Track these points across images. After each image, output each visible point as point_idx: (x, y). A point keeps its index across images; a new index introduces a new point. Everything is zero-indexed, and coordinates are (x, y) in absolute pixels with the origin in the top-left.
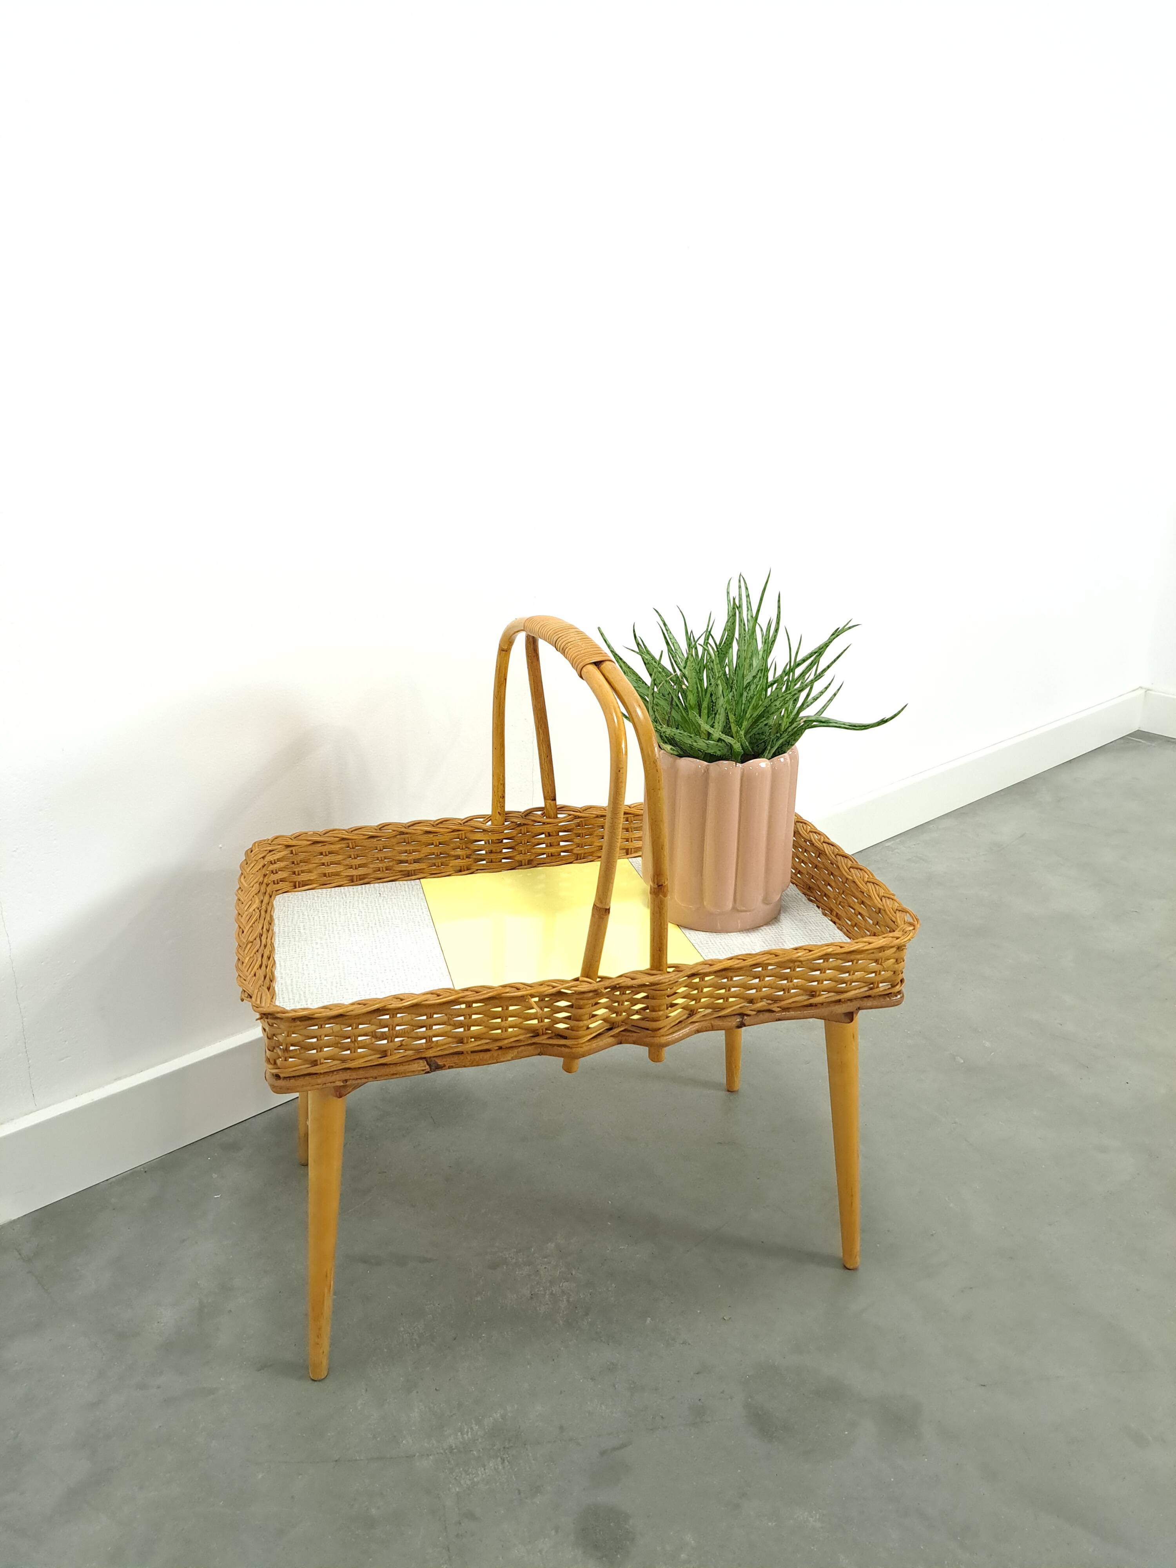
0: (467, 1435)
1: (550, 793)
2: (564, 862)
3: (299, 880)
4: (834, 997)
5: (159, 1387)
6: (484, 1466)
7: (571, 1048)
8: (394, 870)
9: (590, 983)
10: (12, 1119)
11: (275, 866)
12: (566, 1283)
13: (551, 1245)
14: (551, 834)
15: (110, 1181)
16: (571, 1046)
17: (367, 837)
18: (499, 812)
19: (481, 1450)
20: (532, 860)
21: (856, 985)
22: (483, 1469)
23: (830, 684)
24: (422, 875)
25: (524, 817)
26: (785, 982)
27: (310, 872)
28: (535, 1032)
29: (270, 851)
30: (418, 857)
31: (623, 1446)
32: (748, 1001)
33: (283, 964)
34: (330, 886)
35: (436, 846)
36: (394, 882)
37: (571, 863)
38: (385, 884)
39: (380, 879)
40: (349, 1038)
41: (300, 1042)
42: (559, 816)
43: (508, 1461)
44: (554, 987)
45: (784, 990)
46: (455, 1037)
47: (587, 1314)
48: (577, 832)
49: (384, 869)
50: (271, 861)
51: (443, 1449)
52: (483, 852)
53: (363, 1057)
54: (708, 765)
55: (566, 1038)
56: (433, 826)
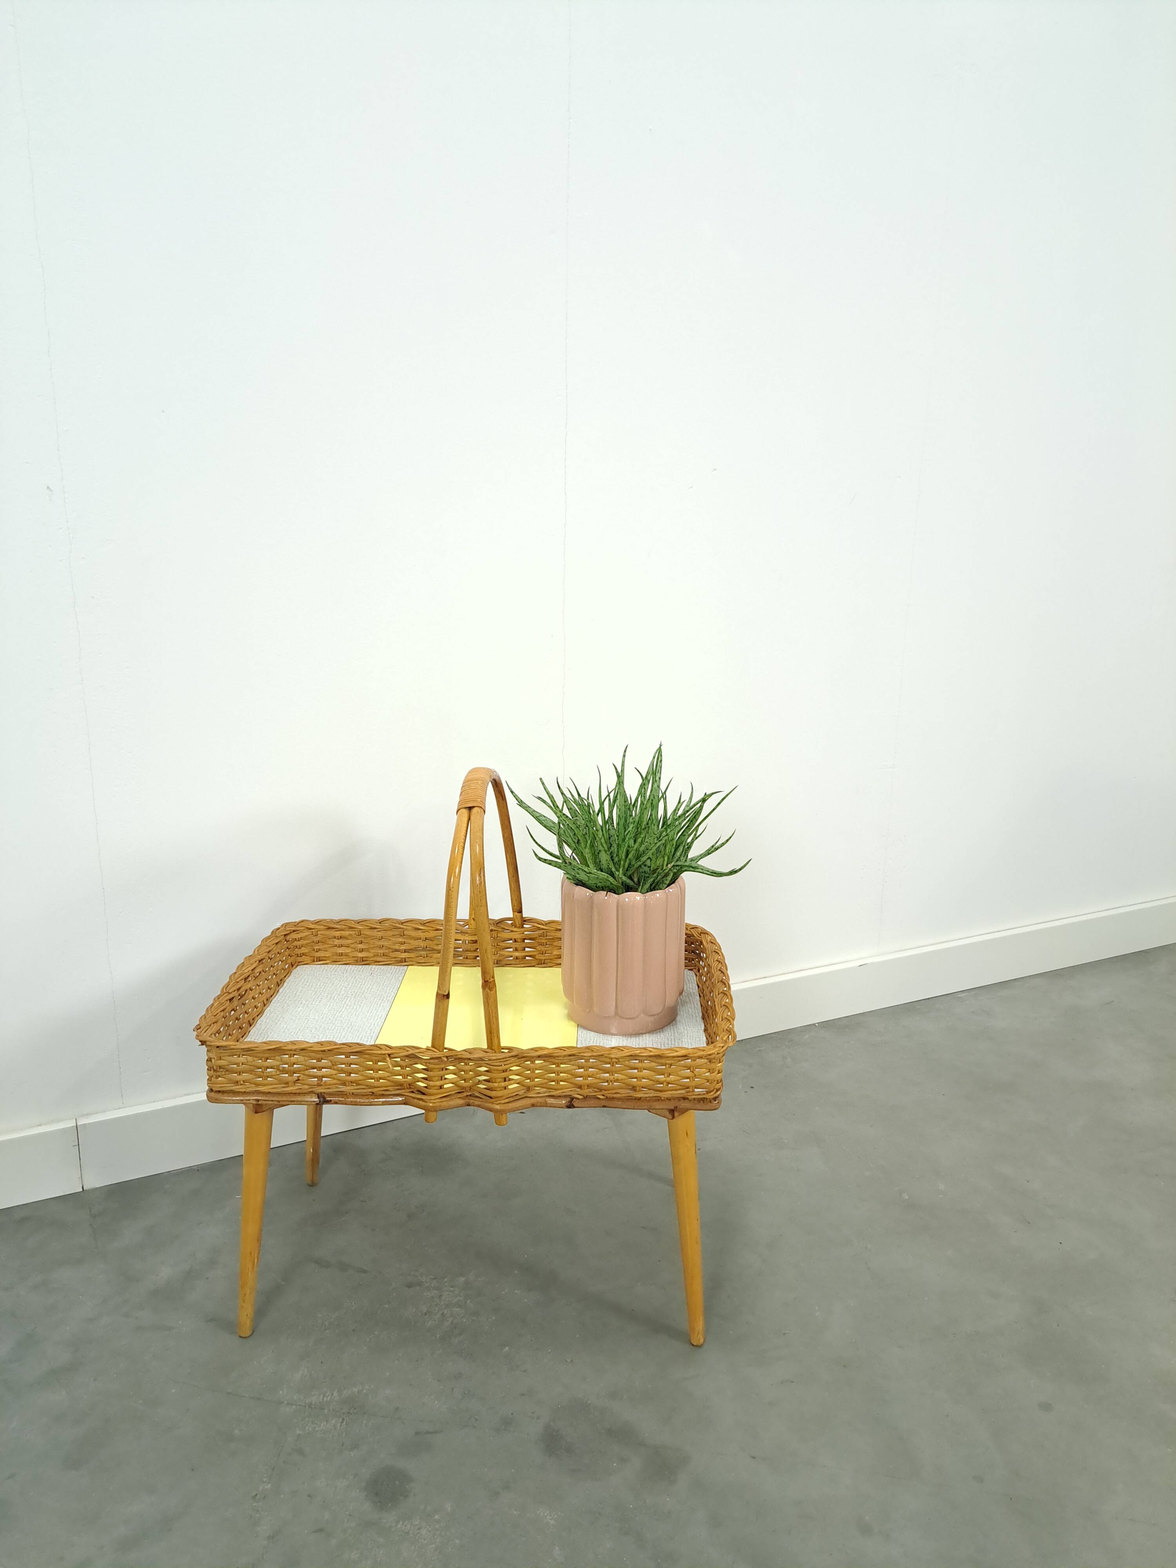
0: (327, 1398)
1: (518, 908)
2: (526, 965)
3: (317, 956)
4: (653, 1094)
5: (137, 1318)
6: (327, 1421)
7: (426, 1102)
8: (390, 956)
9: (435, 1052)
10: (105, 1112)
11: (299, 942)
12: (458, 1309)
13: (462, 1279)
14: (517, 940)
15: (170, 1173)
16: (426, 1100)
17: (369, 927)
18: (473, 919)
19: (331, 1410)
20: (500, 961)
21: (671, 1087)
22: (325, 1423)
23: (730, 838)
24: (411, 963)
25: (495, 924)
26: (608, 1075)
27: (326, 951)
28: (400, 1085)
29: (294, 931)
30: (407, 948)
31: (435, 1432)
32: (578, 1086)
33: (268, 1015)
34: (342, 963)
35: (423, 940)
36: (387, 966)
37: (534, 966)
38: (380, 966)
39: (379, 962)
40: (261, 1068)
41: (224, 1065)
42: (525, 926)
43: (346, 1423)
44: (407, 1051)
45: (607, 1082)
46: (339, 1080)
47: (461, 1334)
48: (539, 941)
49: (382, 955)
50: (296, 939)
51: (305, 1403)
52: (461, 950)
53: (272, 1085)
54: (592, 894)
55: (423, 1094)
56: (421, 924)
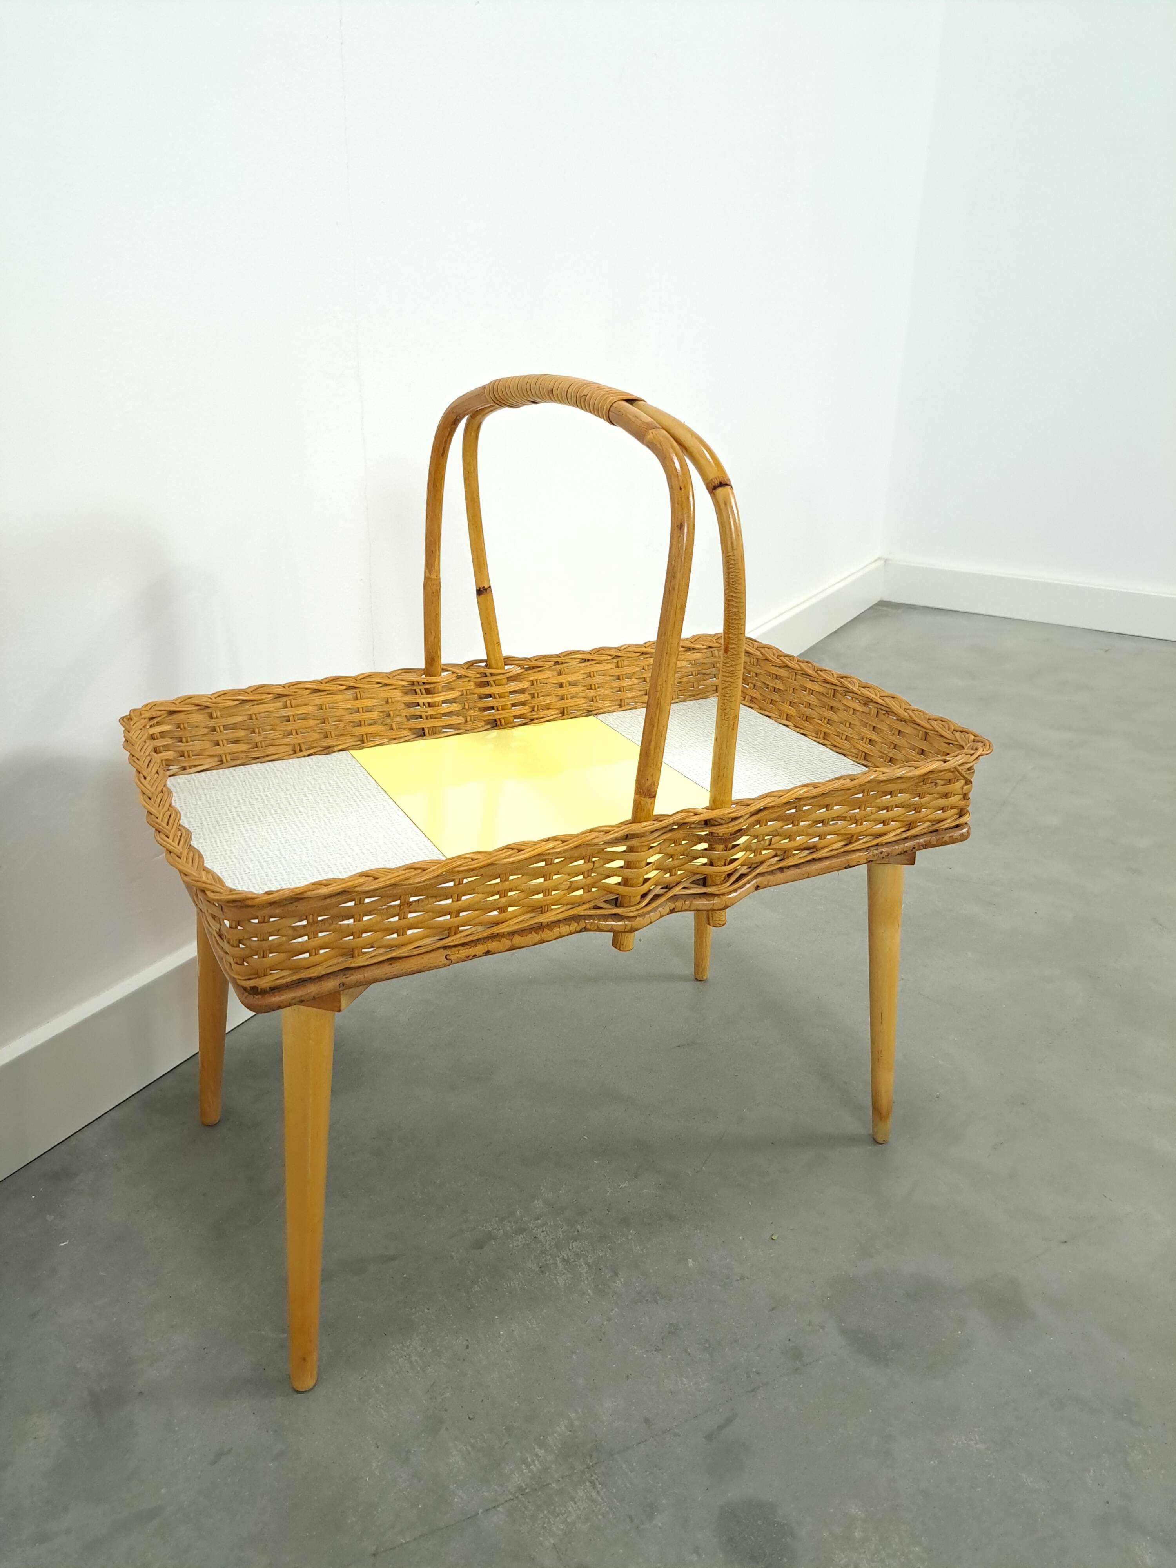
6: (573, 1499)
12: (576, 1244)
19: (560, 1479)
22: (572, 1503)
31: (729, 1421)
43: (600, 1484)
47: (616, 1273)
51: (510, 1493)
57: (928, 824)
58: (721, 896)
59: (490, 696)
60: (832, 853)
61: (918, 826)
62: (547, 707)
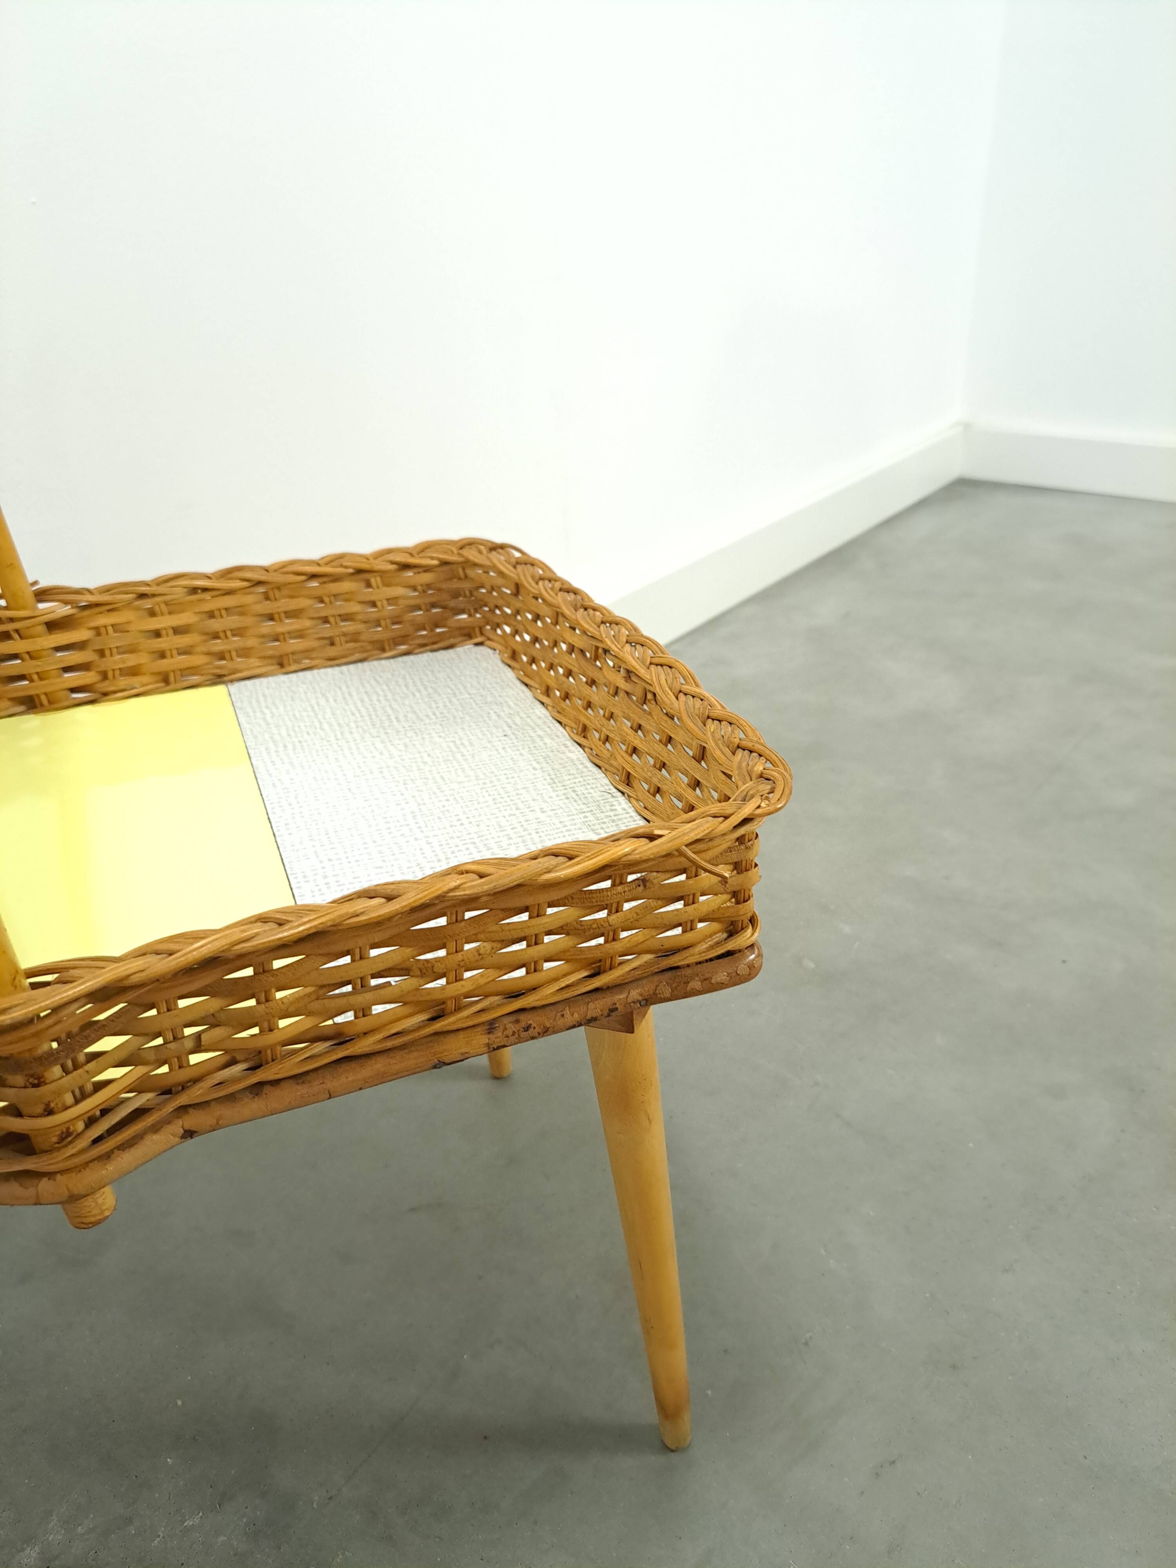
57: (648, 957)
58: (59, 1176)
59: (15, 656)
60: (389, 1044)
61: (620, 964)
62: (133, 672)
